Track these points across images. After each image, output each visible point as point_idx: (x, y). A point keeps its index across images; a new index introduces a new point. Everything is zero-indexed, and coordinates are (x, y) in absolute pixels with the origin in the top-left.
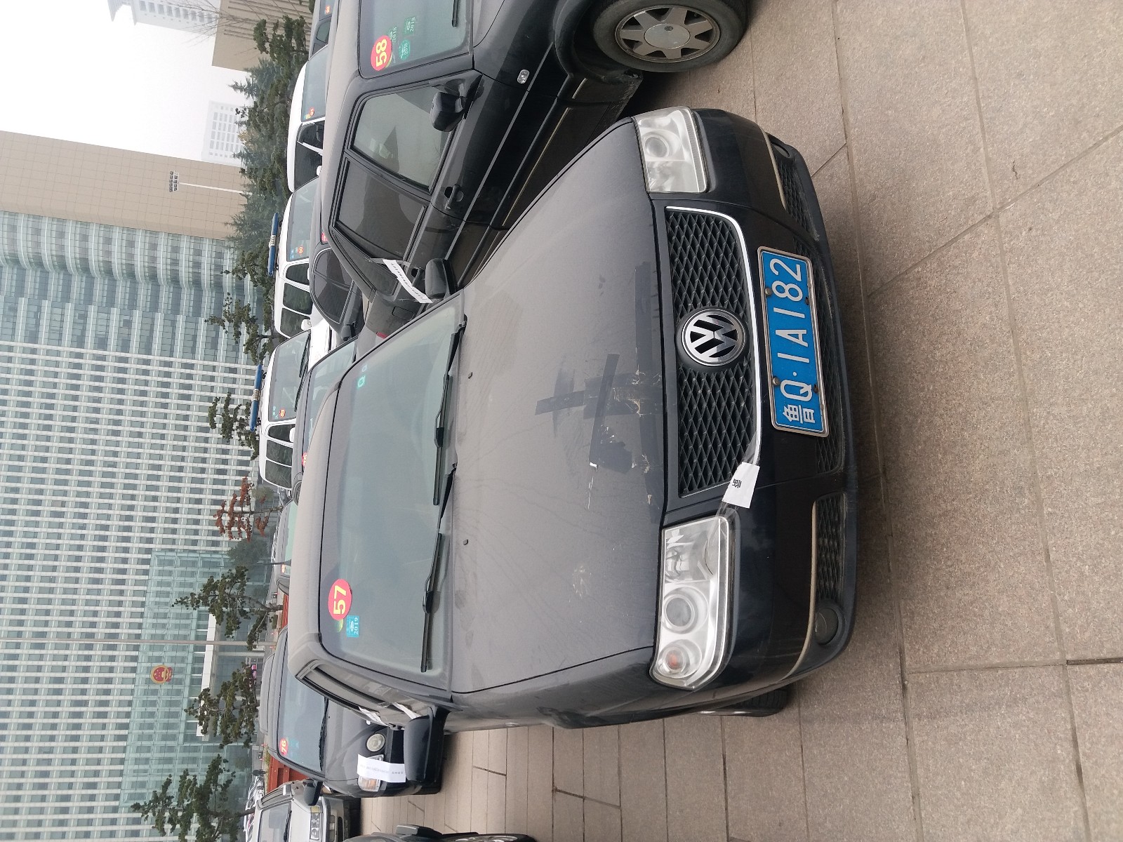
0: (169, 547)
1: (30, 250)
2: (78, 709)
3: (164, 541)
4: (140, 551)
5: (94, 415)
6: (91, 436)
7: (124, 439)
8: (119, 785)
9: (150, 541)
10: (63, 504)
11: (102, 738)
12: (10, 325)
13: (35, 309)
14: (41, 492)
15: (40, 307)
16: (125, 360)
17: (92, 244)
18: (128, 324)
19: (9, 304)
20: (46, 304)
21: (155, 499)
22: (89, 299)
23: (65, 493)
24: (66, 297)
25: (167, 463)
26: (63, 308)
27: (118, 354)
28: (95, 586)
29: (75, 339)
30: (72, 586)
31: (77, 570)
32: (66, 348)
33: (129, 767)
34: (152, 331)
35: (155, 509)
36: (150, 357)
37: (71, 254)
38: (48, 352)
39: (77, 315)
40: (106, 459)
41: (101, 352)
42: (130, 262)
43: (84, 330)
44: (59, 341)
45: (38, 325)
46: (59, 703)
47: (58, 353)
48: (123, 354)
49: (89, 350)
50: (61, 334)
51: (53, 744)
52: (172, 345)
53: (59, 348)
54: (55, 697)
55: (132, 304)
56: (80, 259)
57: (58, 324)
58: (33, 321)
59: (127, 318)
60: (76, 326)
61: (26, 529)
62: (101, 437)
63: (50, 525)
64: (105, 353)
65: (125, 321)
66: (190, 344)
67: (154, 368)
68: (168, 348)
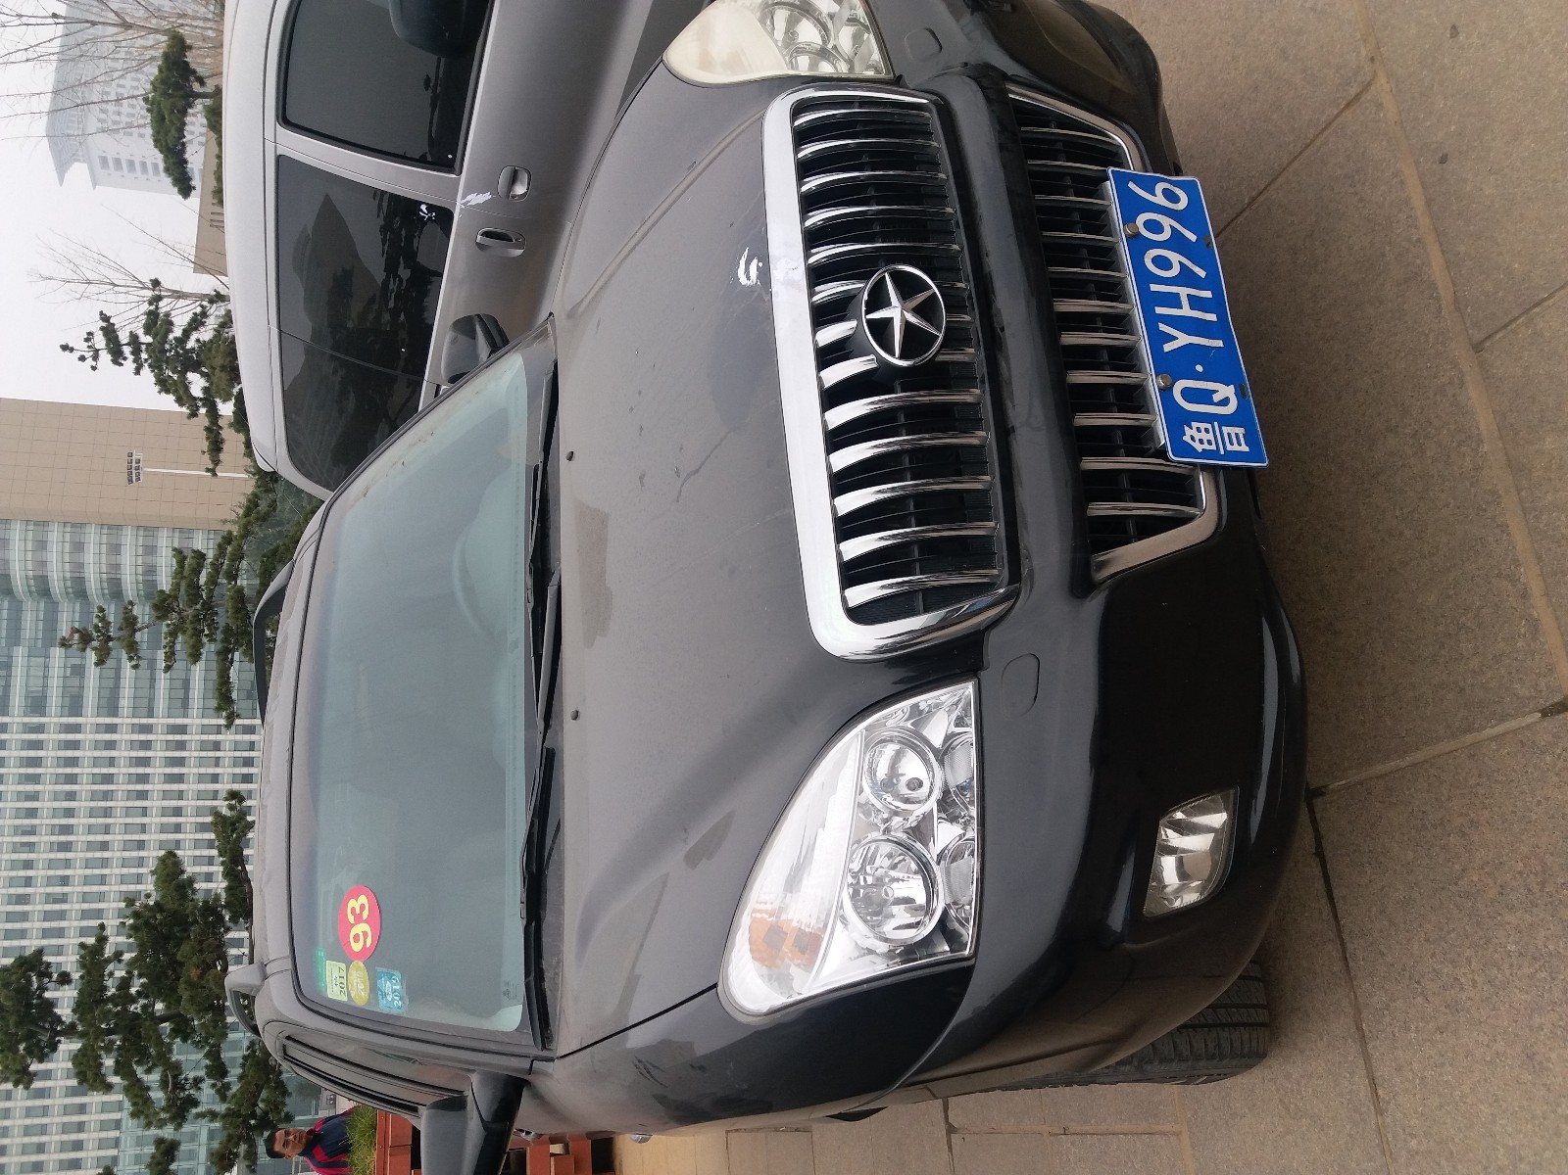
5: (27, 822)
6: (24, 856)
7: (77, 855)
16: (76, 728)
17: (16, 553)
18: (78, 671)
22: (14, 637)
27: (64, 720)
34: (117, 678)
36: (115, 720)
40: (50, 890)
41: (36, 720)
42: (78, 575)
43: (7, 687)
48: (72, 720)
49: (16, 718)
52: (151, 700)
59: (77, 661)
62: (41, 856)
64: (43, 720)
65: (73, 667)
66: (181, 694)
67: (123, 737)
68: (145, 702)
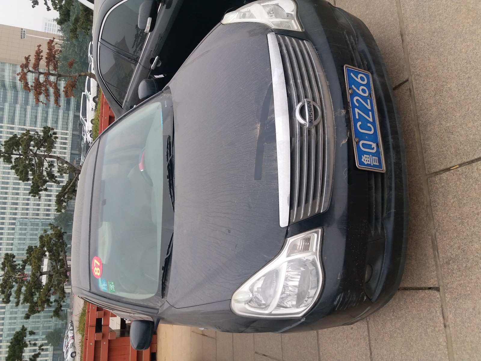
0: (25, 217)
3: (22, 214)
4: (10, 219)
8: (2, 330)
9: (15, 214)
33: (7, 321)
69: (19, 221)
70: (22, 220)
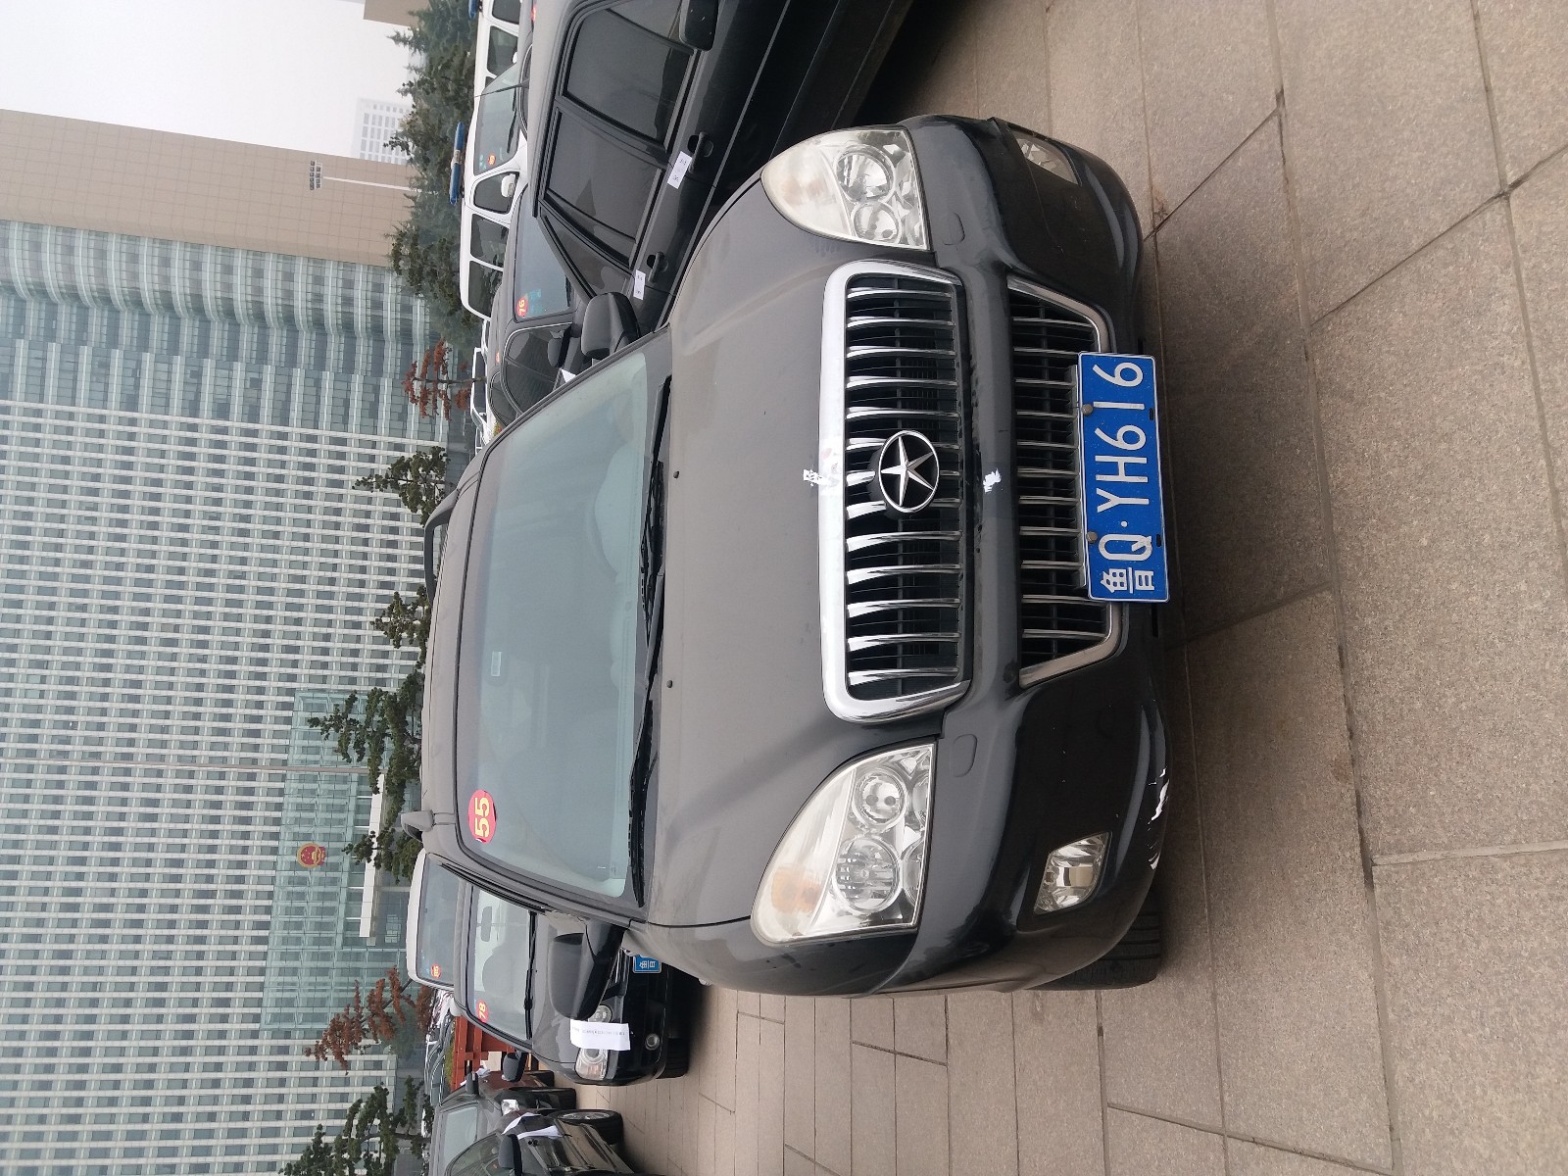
0: (318, 686)
1: (125, 284)
2: (202, 902)
3: (311, 679)
4: (280, 691)
5: (214, 509)
6: (211, 537)
7: (255, 540)
8: (259, 1003)
9: (292, 678)
10: (176, 629)
11: (236, 940)
12: (101, 387)
13: (133, 364)
14: (147, 612)
15: (139, 362)
16: (254, 433)
17: (207, 276)
18: (256, 384)
19: (98, 359)
20: (148, 358)
21: (298, 622)
22: (204, 351)
23: (178, 614)
24: (174, 348)
25: (313, 573)
26: (170, 364)
27: (245, 425)
28: (221, 739)
29: (187, 405)
30: (191, 738)
31: (197, 716)
32: (175, 417)
33: (271, 978)
34: (288, 393)
35: (298, 636)
36: (286, 429)
37: (179, 289)
38: (152, 424)
39: (189, 372)
40: (232, 567)
41: (221, 423)
42: (257, 299)
43: (198, 393)
44: (166, 408)
45: (137, 386)
46: (177, 893)
47: (165, 425)
48: (251, 426)
49: (205, 420)
50: (167, 398)
51: (171, 947)
52: (317, 414)
53: (166, 418)
54: (172, 886)
55: (262, 357)
56: (191, 295)
57: (164, 385)
58: (131, 381)
59: (256, 376)
60: (188, 388)
61: (129, 662)
62: (225, 538)
63: (161, 656)
64: (228, 423)
65: (252, 379)
66: (342, 411)
67: (292, 444)
68: (311, 416)
69: (303, 698)
70: (310, 694)
